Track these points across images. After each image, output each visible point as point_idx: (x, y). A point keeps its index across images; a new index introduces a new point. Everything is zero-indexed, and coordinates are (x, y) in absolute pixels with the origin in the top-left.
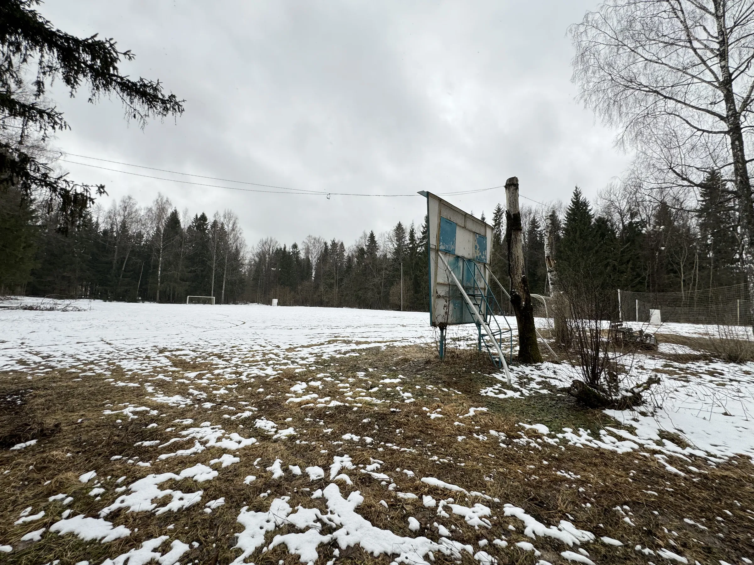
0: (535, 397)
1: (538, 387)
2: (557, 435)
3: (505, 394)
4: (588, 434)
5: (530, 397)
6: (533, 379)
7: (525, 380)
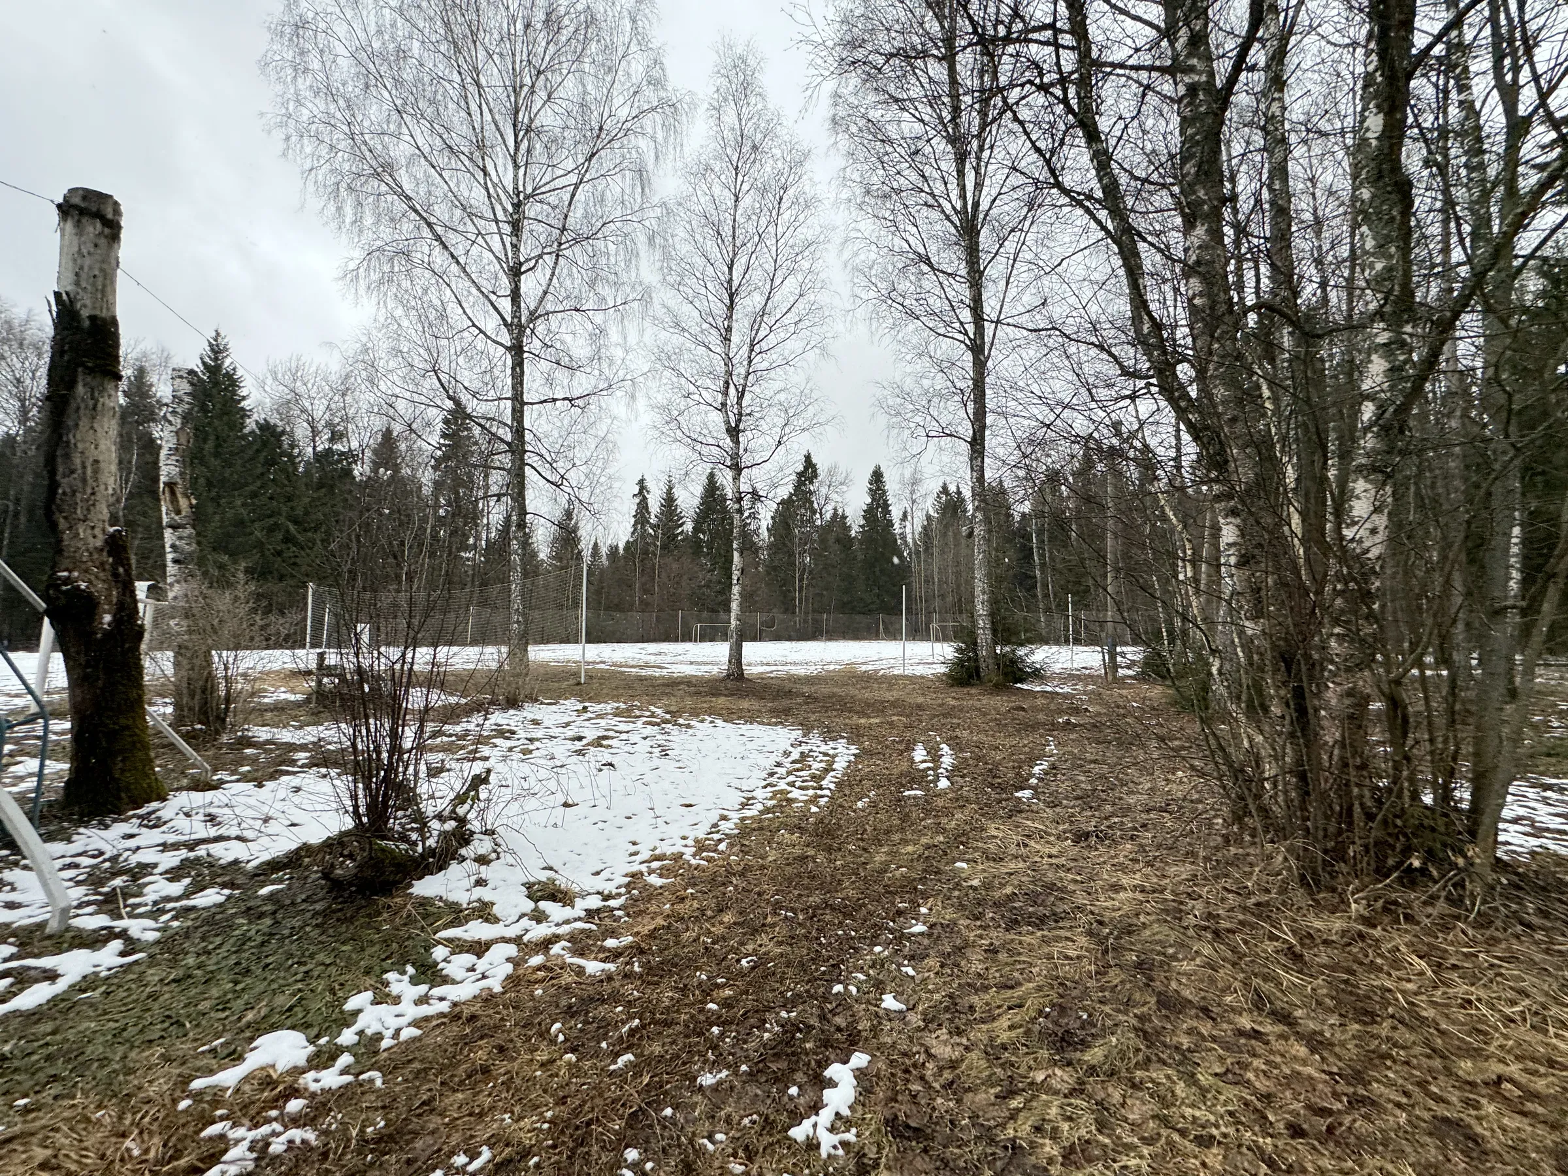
0: (187, 934)
1: (176, 888)
2: (339, 1041)
3: (51, 976)
4: (414, 981)
5: (169, 944)
6: (146, 869)
7: (118, 882)
